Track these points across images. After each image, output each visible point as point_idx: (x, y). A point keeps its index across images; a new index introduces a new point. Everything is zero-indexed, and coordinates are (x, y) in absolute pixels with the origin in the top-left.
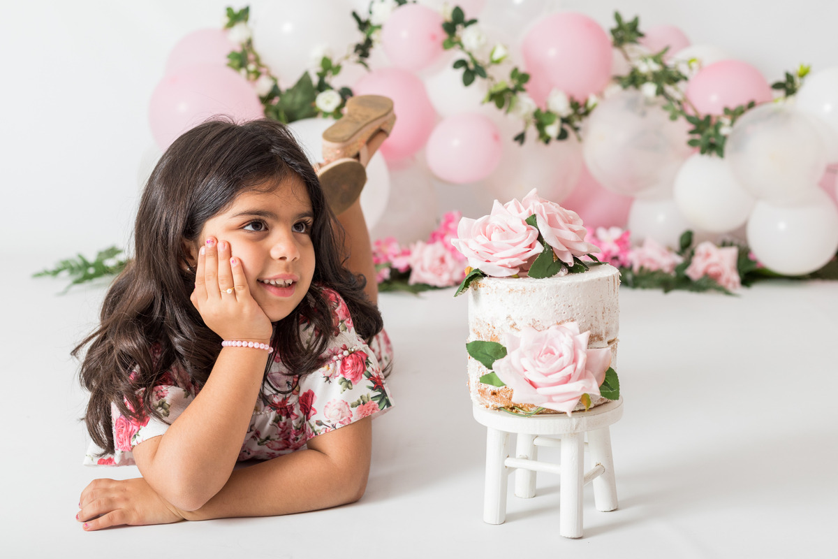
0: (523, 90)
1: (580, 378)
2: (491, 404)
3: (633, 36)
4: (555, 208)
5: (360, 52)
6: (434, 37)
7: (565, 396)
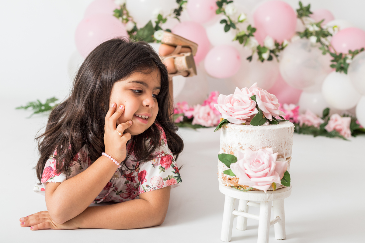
0: (253, 36)
1: (272, 175)
2: (228, 184)
3: (307, 13)
4: (265, 93)
5: (176, 13)
6: (212, 8)
7: (264, 183)
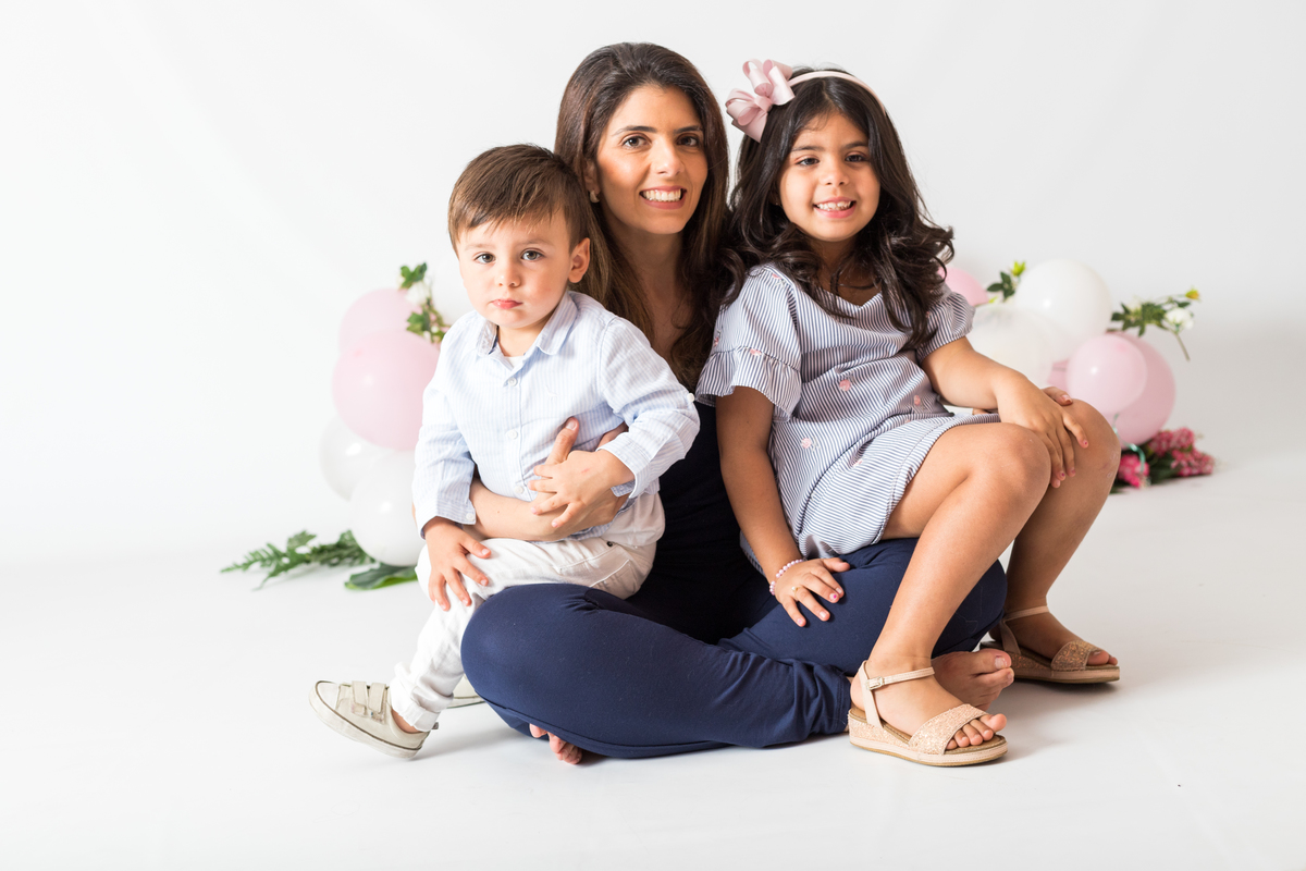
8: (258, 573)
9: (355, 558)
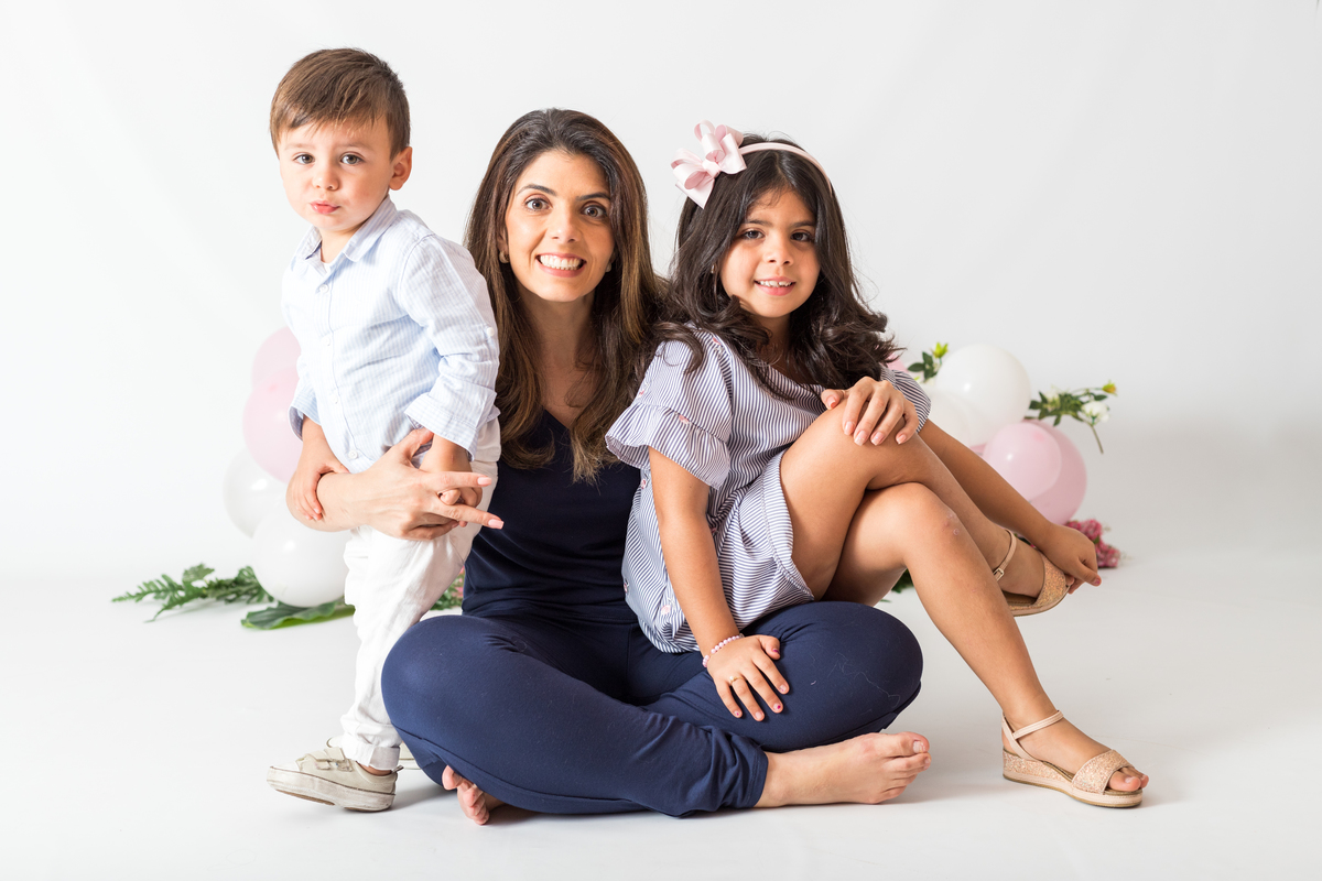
8: (152, 605)
9: (254, 596)
